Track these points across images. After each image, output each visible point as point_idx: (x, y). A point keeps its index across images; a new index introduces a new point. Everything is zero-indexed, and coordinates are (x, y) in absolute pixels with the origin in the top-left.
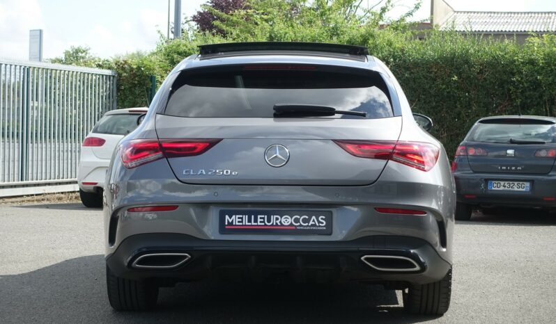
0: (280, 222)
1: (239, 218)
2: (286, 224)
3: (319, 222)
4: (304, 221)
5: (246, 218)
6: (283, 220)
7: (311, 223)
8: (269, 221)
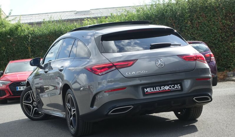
0: (165, 89)
1: (150, 89)
2: (167, 89)
3: (178, 87)
4: (173, 87)
5: (152, 89)
6: (165, 88)
7: (175, 87)
8: (161, 89)
